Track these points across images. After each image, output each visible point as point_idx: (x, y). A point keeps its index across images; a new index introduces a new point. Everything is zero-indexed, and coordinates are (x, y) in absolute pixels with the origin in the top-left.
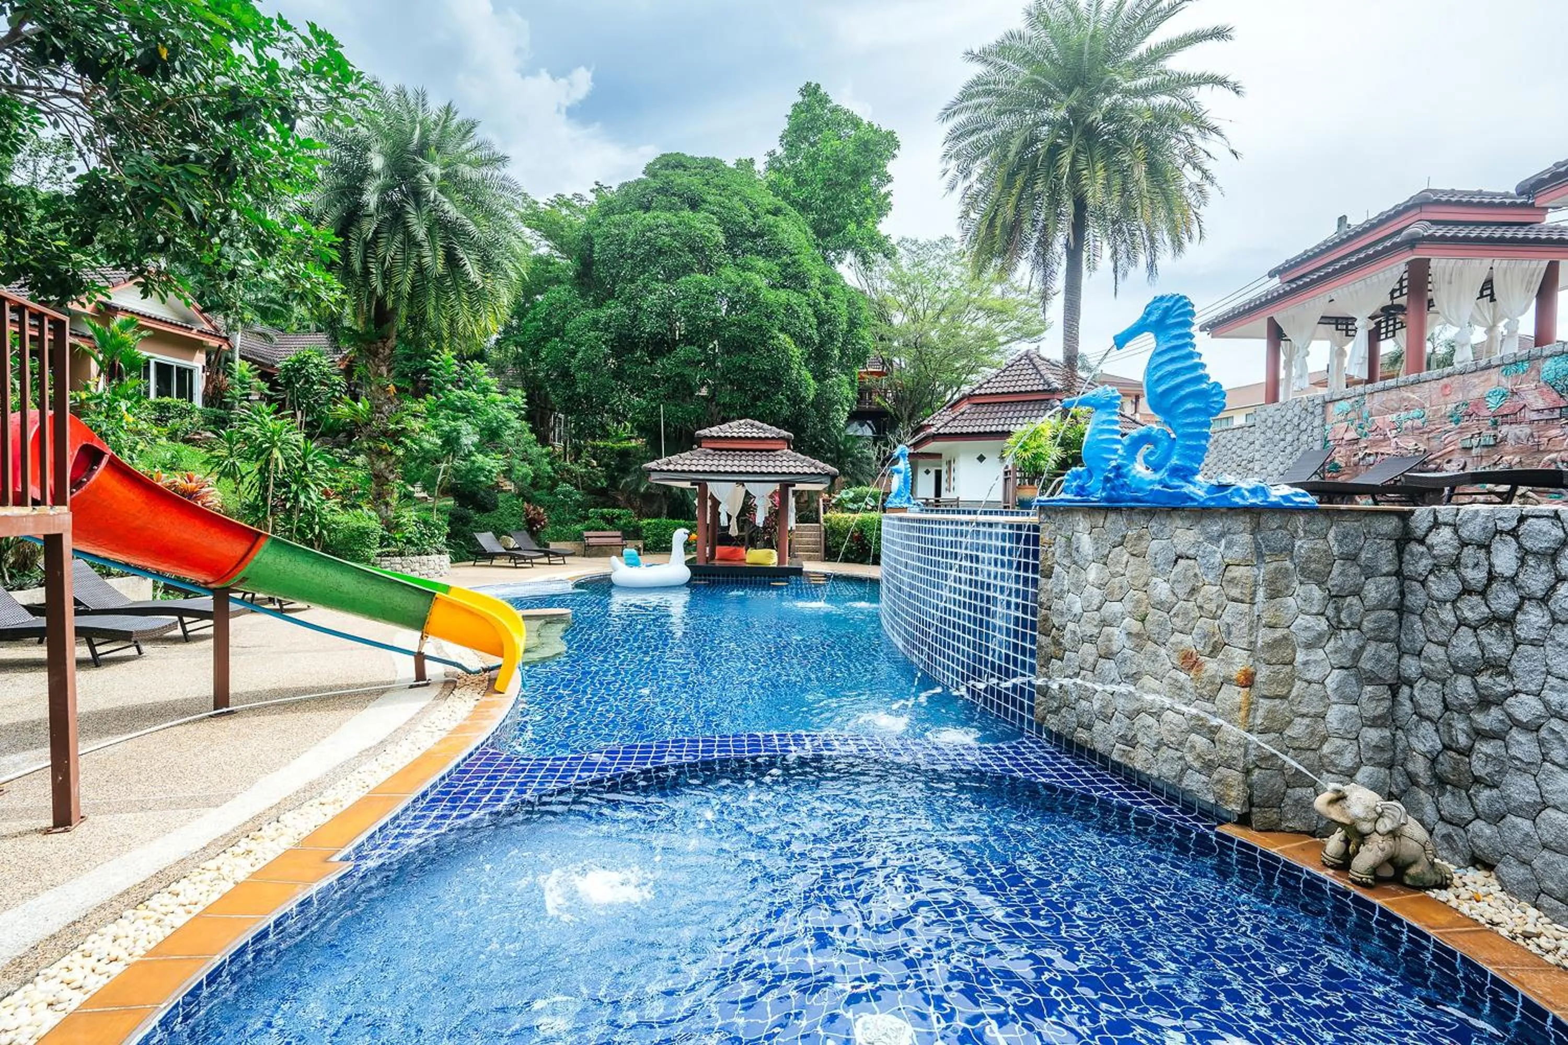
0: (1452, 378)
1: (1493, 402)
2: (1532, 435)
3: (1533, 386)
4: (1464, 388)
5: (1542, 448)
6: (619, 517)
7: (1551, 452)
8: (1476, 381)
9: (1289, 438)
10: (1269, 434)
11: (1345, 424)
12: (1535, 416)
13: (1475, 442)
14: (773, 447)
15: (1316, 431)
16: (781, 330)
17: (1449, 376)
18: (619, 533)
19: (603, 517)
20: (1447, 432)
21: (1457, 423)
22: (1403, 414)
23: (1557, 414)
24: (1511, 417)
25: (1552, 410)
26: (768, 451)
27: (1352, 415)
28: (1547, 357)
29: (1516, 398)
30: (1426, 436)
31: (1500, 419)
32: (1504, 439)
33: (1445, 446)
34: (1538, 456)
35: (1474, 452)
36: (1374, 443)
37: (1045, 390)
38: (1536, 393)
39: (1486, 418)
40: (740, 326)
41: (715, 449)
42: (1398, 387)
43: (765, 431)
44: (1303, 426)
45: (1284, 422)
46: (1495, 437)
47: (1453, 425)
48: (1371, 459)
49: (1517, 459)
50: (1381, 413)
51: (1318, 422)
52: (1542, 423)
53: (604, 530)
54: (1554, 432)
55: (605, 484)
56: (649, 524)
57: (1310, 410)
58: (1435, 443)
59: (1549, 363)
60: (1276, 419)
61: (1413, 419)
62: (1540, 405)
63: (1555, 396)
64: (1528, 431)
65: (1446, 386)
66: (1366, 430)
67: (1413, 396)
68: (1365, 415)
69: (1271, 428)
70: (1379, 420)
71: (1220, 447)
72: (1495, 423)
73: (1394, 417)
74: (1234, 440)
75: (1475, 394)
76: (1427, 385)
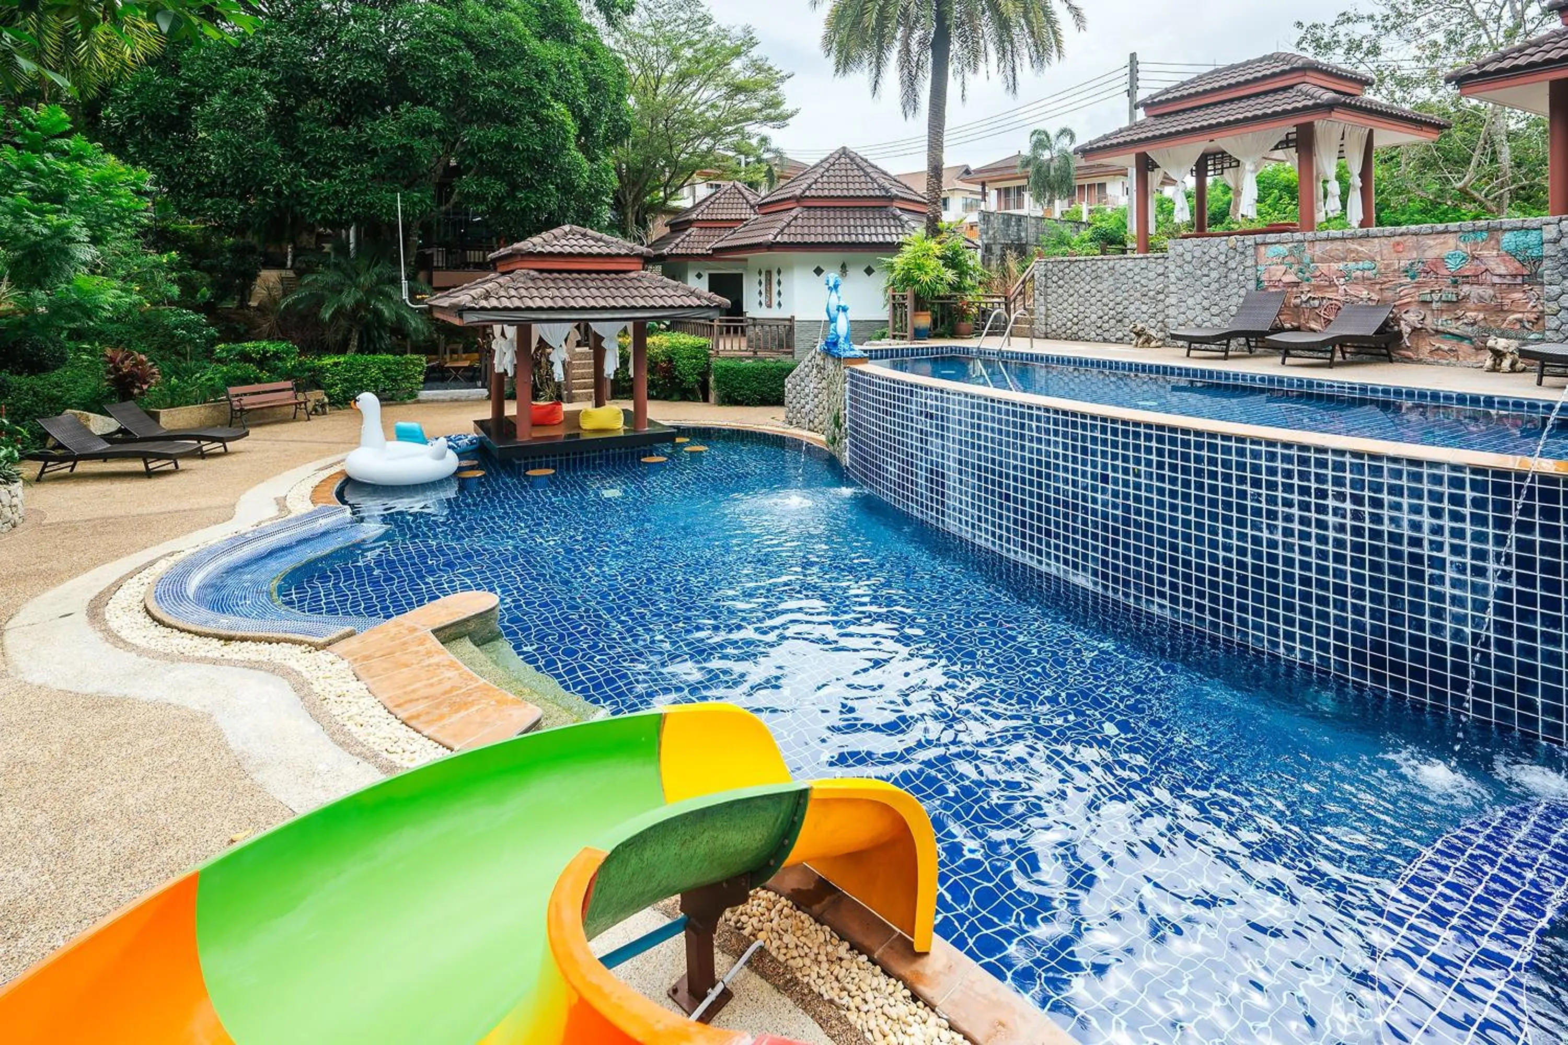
0: (1405, 238)
1: (1451, 264)
2: (1495, 296)
3: (1495, 253)
4: (1418, 247)
5: (1506, 308)
6: (276, 356)
7: (1514, 312)
8: (1432, 243)
9: (1214, 275)
10: (1187, 268)
11: (1283, 267)
12: (1496, 280)
13: (1436, 297)
14: (625, 267)
15: (1249, 272)
16: (555, 96)
17: (1401, 234)
18: (289, 384)
19: (245, 357)
20: (1401, 285)
21: (1413, 278)
22: (1351, 265)
23: (1519, 280)
24: (1475, 279)
25: (1515, 276)
26: (617, 272)
27: (1289, 260)
28: (1506, 230)
29: (1476, 262)
30: (1378, 287)
31: (1460, 280)
32: (1466, 297)
33: (1401, 298)
34: (1502, 315)
35: (1434, 306)
36: (1318, 288)
37: (883, 197)
38: (1498, 260)
39: (1447, 277)
40: (498, 87)
41: (541, 271)
42: (1343, 239)
43: (608, 244)
44: (1231, 264)
45: (1207, 258)
46: (1457, 295)
47: (1409, 280)
48: (1316, 303)
49: (1481, 316)
50: (1323, 260)
51: (1250, 262)
52: (1504, 287)
53: (258, 380)
54: (1517, 295)
55: (208, 295)
56: (336, 364)
57: (1240, 250)
58: (1389, 294)
59: (1508, 235)
60: (1196, 254)
61: (1363, 270)
62: (1503, 270)
63: (1517, 264)
64: (1491, 292)
65: (1398, 244)
66: (1307, 275)
67: (1360, 249)
68: (1307, 260)
69: (1190, 263)
70: (1323, 267)
71: (1117, 275)
72: (1456, 282)
73: (1341, 265)
74: (1137, 270)
75: (1431, 254)
76: (1376, 240)
